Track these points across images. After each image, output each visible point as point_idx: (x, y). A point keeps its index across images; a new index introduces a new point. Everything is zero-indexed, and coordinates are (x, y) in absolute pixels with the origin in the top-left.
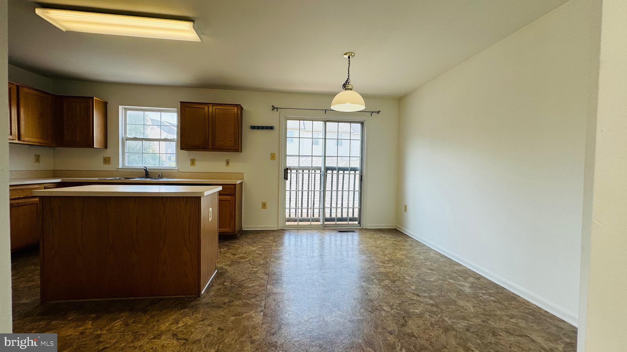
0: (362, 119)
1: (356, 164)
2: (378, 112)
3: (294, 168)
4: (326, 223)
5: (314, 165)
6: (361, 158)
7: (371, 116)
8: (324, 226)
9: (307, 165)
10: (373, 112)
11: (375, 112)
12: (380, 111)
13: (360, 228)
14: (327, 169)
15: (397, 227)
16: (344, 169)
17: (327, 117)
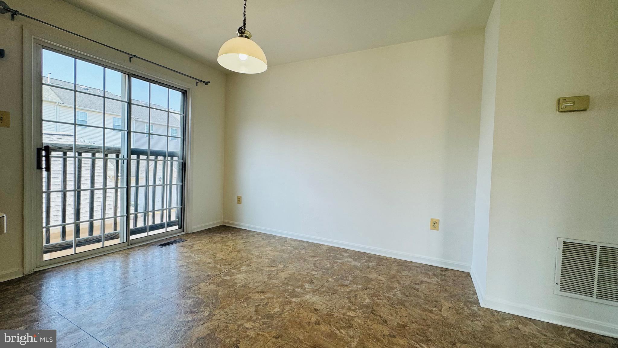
0: (185, 87)
1: (176, 146)
2: (206, 83)
3: (60, 148)
4: (132, 237)
5: (108, 144)
6: (182, 139)
7: (197, 85)
8: (129, 244)
9: (89, 144)
10: (201, 81)
11: (204, 82)
12: (209, 82)
13: (183, 233)
14: (132, 152)
15: (225, 223)
16: (156, 154)
17: (132, 67)
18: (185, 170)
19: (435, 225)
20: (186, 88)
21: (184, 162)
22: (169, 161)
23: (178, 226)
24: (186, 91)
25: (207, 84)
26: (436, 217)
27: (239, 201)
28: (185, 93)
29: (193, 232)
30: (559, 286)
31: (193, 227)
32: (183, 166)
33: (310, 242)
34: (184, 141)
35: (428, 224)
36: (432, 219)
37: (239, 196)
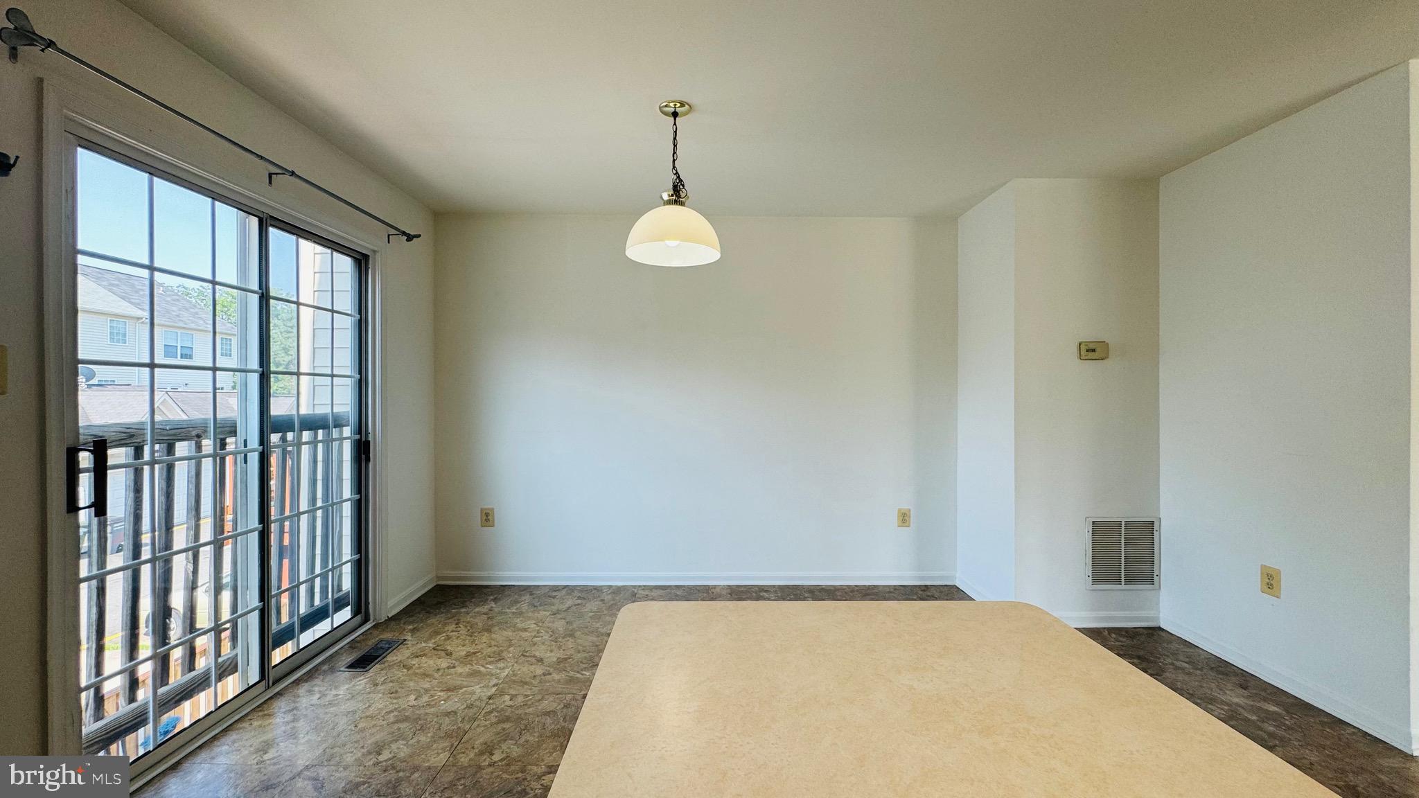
18: (368, 460)
19: (904, 518)
20: (367, 248)
21: (364, 439)
22: (321, 441)
23: (349, 608)
24: (366, 257)
25: (412, 240)
26: (905, 507)
27: (487, 520)
28: (362, 262)
29: (390, 616)
30: (1090, 578)
31: (391, 603)
32: (362, 450)
33: (684, 586)
34: (361, 386)
35: (894, 519)
36: (899, 510)
37: (486, 509)
